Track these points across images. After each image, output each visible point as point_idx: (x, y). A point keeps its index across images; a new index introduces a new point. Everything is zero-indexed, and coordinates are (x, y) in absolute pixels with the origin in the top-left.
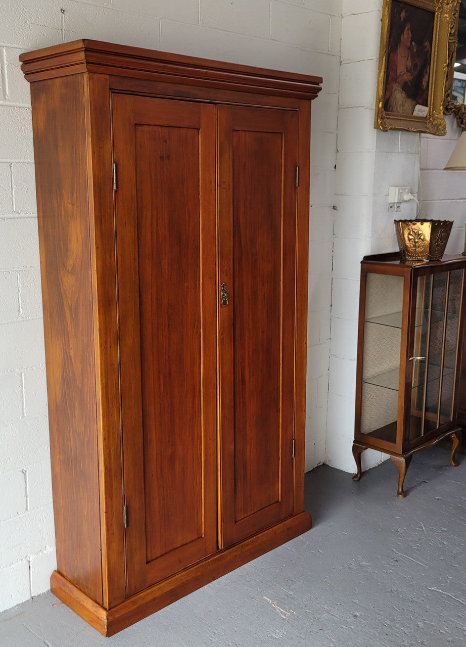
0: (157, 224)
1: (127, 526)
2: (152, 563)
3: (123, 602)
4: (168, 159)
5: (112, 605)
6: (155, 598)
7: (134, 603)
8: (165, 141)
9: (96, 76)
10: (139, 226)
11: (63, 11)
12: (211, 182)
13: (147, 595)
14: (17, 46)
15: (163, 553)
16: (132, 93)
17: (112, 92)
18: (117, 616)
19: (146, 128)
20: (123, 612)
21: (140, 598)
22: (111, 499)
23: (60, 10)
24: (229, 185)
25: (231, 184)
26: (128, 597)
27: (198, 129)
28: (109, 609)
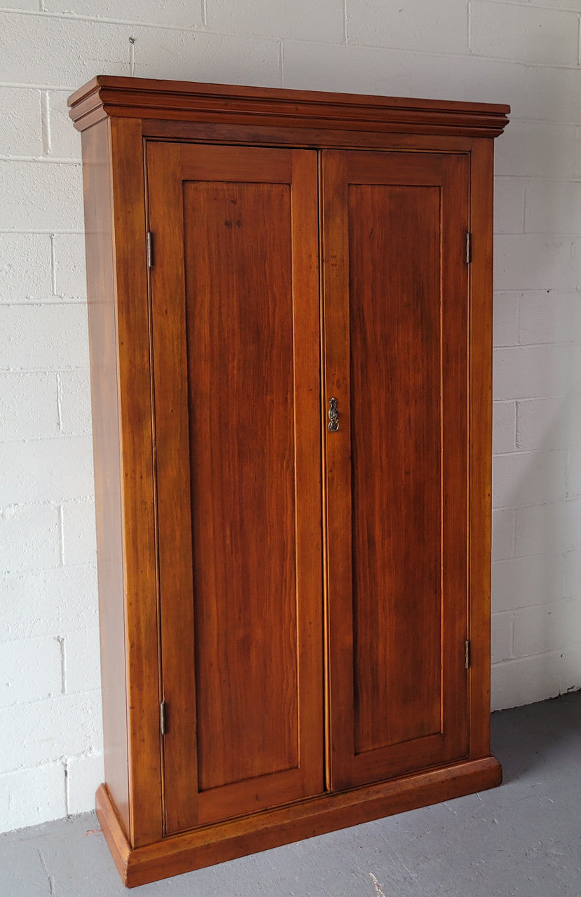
0: (220, 315)
1: (165, 733)
2: (208, 793)
3: (158, 842)
4: (239, 226)
5: (140, 843)
6: (208, 845)
7: (174, 846)
8: (234, 202)
9: (121, 121)
10: (188, 317)
11: (132, 41)
12: (310, 256)
13: (198, 840)
14: (65, 88)
15: (229, 780)
16: (178, 140)
17: (147, 140)
18: (144, 860)
19: (204, 185)
20: (154, 856)
21: (184, 840)
22: (141, 690)
23: (127, 39)
24: (343, 261)
25: (346, 258)
26: (166, 835)
27: (290, 185)
28: (136, 848)
